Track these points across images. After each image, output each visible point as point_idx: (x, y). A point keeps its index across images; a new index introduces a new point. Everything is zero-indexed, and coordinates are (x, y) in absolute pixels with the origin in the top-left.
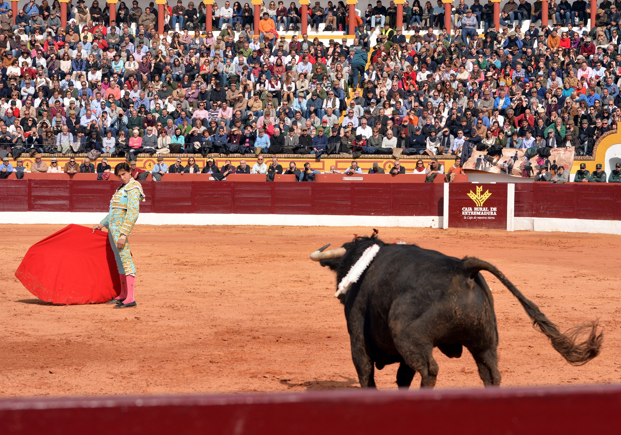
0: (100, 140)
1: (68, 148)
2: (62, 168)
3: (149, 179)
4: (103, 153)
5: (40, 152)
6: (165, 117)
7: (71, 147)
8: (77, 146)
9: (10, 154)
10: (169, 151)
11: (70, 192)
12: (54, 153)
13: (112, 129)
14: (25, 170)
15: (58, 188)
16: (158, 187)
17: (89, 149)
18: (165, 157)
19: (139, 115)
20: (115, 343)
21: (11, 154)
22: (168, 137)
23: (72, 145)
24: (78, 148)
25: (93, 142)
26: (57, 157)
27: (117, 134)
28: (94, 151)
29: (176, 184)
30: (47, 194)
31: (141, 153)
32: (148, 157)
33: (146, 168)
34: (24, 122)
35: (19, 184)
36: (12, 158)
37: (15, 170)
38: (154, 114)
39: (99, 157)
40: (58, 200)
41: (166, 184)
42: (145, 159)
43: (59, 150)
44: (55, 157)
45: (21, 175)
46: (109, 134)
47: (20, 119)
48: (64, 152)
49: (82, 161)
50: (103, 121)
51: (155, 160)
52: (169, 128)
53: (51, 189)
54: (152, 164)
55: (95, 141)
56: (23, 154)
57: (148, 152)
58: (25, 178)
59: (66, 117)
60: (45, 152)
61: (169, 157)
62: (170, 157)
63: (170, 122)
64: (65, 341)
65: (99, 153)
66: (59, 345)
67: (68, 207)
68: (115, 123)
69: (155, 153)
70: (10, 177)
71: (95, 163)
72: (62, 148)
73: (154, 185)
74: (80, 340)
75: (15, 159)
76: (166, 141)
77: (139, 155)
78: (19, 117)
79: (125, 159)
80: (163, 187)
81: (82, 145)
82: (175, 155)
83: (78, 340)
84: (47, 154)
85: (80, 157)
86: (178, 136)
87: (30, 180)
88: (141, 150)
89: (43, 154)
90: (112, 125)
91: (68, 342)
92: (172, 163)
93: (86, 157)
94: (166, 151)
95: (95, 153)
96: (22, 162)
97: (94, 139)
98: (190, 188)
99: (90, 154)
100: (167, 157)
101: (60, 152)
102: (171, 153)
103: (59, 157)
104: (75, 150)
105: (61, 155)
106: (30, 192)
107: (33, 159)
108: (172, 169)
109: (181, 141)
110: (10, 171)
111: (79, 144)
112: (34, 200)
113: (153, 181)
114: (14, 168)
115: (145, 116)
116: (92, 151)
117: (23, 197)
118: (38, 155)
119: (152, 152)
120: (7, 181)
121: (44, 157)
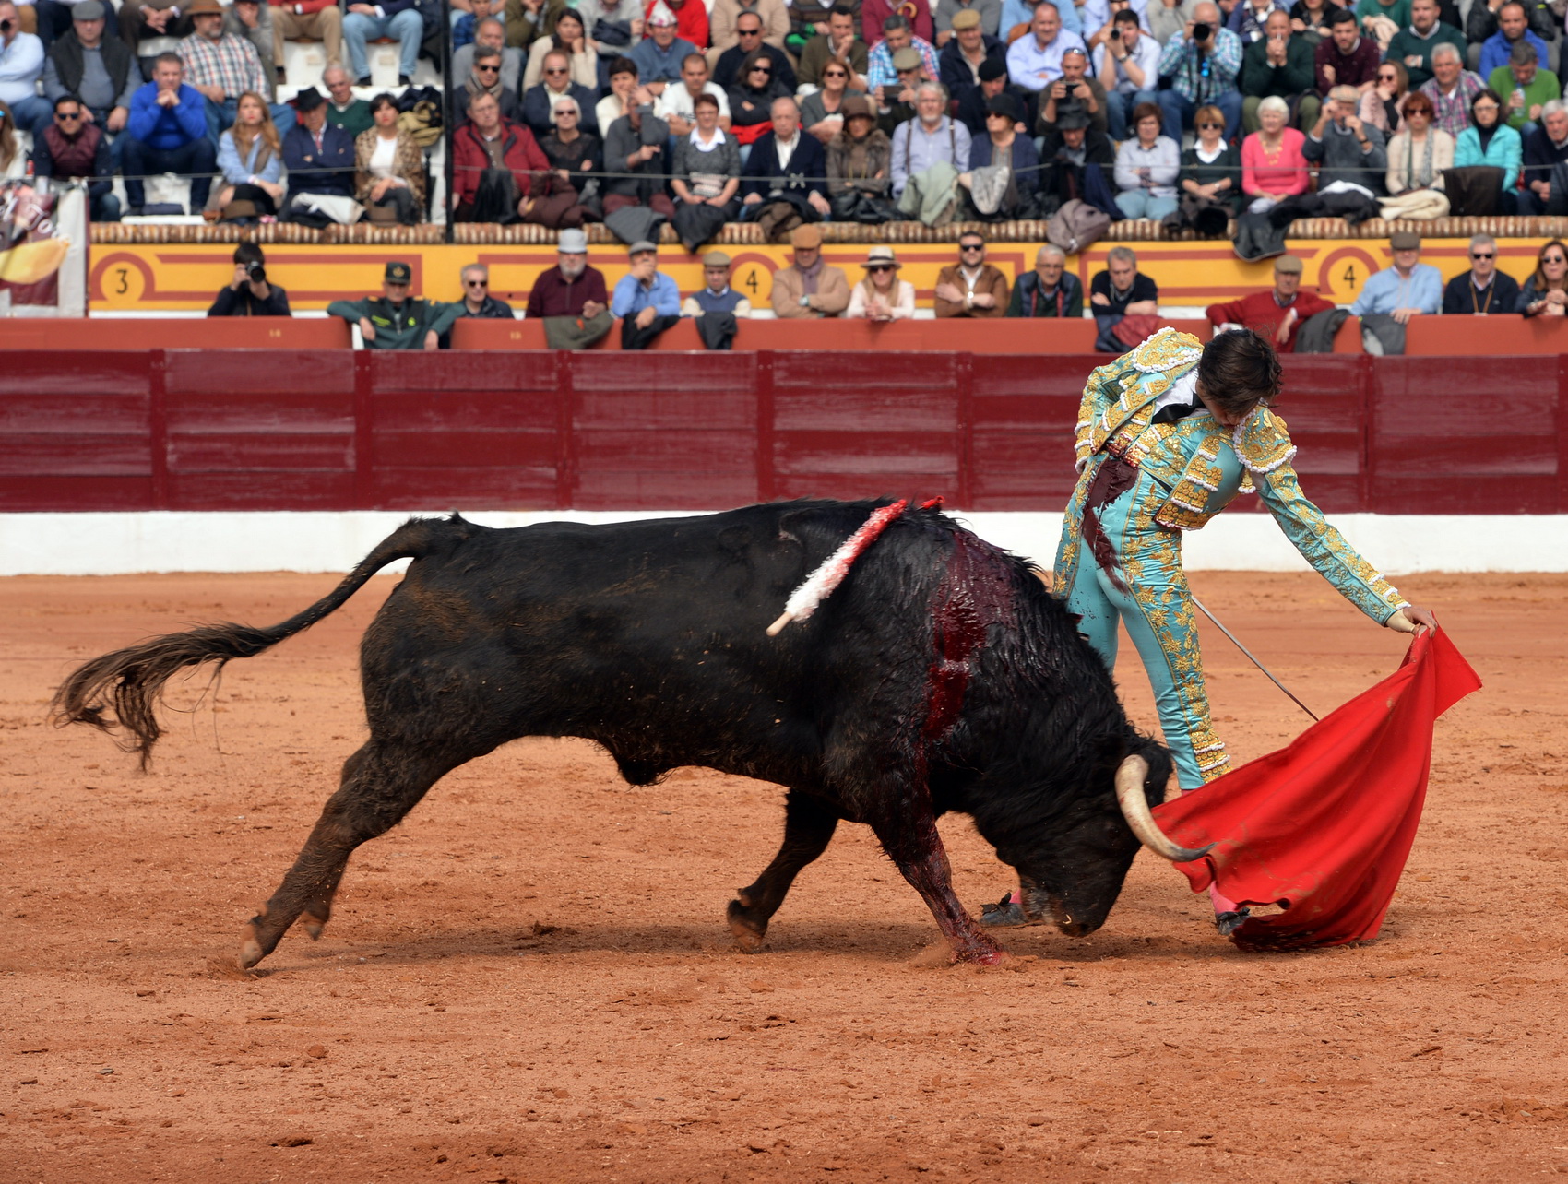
0: (1103, 155)
1: (952, 194)
2: (920, 295)
3: (1345, 346)
4: (1118, 216)
5: (812, 216)
6: (1424, 31)
7: (965, 193)
8: (991, 186)
9: (666, 230)
10: (1444, 203)
11: (961, 415)
12: (879, 221)
13: (1166, 95)
14: (742, 310)
15: (902, 392)
16: (1390, 385)
17: (1054, 199)
18: (1425, 236)
19: (1298, 25)
20: (1222, 1159)
21: (675, 226)
22: (1441, 138)
23: (967, 179)
24: (997, 193)
25: (1072, 166)
26: (897, 241)
27: (1183, 122)
28: (1074, 211)
29: (1480, 367)
30: (849, 421)
31: (1305, 214)
32: (1340, 237)
33: (1330, 292)
34: (730, 71)
35: (712, 377)
36: (677, 250)
37: (692, 308)
38: (1367, 20)
39: (1103, 236)
40: (905, 453)
41: (1431, 367)
42: (1327, 247)
43: (905, 205)
44: (887, 241)
45: (721, 329)
46: (1149, 125)
47: (713, 54)
48: (928, 217)
49: (1018, 259)
50: (1119, 62)
51: (1374, 248)
52: (1443, 88)
53: (870, 399)
54: (1360, 268)
55: (1079, 160)
56: (733, 228)
57: (1339, 213)
58: (743, 346)
59: (933, 41)
60: (835, 217)
61: (1443, 236)
62: (1452, 235)
63: (1444, 58)
64: (973, 1149)
65: (1101, 218)
66: (946, 1168)
67: (953, 485)
68: (1177, 66)
69: (1376, 214)
70: (672, 344)
71: (1083, 269)
72: (919, 198)
73: (1370, 377)
74: (1043, 1140)
75: (693, 253)
76: (1428, 154)
77: (1299, 226)
78: (710, 44)
79: (1226, 245)
80: (1416, 386)
81: (1017, 182)
82: (1471, 223)
83: (1037, 1144)
84: (846, 229)
85: (1007, 239)
86: (1486, 133)
87: (765, 357)
88: (1307, 201)
89: (829, 228)
90: (1165, 82)
91: (992, 1154)
92: (1460, 266)
93: (1037, 239)
94: (1429, 204)
95: (1081, 216)
96: (727, 268)
97: (1077, 150)
98: (1552, 388)
99: (1055, 225)
100: (1435, 235)
101: (912, 217)
102: (1453, 212)
103: (907, 241)
104: (986, 206)
105: (914, 229)
106: (766, 414)
107: (779, 253)
108: (1458, 296)
109: (1506, 152)
110: (666, 309)
111: (1000, 174)
112: (788, 455)
113: (1367, 359)
114: (684, 296)
115: (1324, 31)
116: (1068, 208)
117: (733, 441)
118: (805, 234)
119: (1359, 213)
120: (655, 362)
121: (831, 241)
